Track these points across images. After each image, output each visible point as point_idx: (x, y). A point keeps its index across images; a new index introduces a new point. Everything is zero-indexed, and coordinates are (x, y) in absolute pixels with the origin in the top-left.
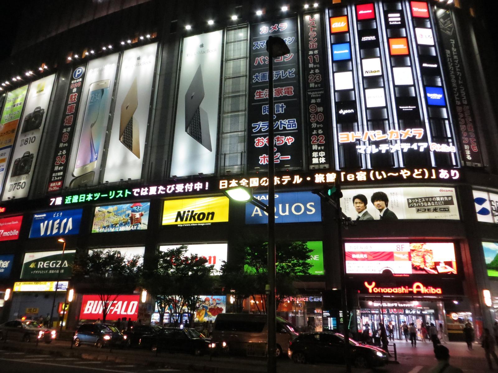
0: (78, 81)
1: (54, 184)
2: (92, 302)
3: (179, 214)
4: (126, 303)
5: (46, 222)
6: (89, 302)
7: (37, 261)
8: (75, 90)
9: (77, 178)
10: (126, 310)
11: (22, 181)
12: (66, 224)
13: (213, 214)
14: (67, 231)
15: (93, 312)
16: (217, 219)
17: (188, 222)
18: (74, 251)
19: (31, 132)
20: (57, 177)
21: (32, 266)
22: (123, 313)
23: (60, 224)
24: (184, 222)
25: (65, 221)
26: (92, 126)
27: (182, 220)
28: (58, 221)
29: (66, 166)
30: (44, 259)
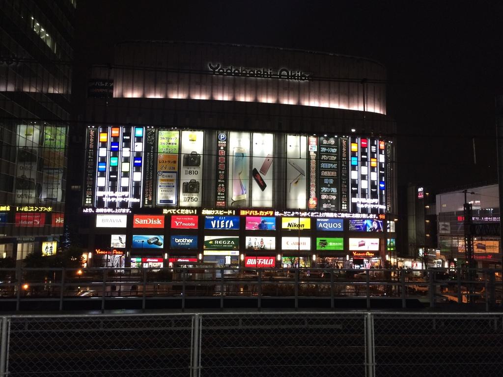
0: (223, 142)
1: (220, 202)
2: (250, 260)
3: (289, 224)
4: (267, 260)
5: (215, 221)
6: (249, 260)
7: (214, 240)
8: (222, 148)
9: (235, 201)
10: (268, 263)
11: (194, 197)
12: (229, 224)
13: (304, 225)
14: (230, 227)
15: (252, 264)
16: (305, 228)
17: (293, 227)
18: (238, 237)
19: (194, 167)
20: (221, 199)
21: (211, 242)
22: (266, 264)
23: (225, 223)
24: (291, 227)
25: (228, 222)
26: (240, 174)
27: (290, 227)
28: (223, 221)
29: (226, 194)
30: (219, 240)
